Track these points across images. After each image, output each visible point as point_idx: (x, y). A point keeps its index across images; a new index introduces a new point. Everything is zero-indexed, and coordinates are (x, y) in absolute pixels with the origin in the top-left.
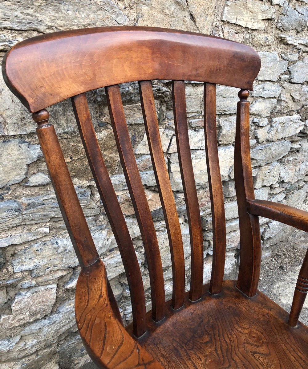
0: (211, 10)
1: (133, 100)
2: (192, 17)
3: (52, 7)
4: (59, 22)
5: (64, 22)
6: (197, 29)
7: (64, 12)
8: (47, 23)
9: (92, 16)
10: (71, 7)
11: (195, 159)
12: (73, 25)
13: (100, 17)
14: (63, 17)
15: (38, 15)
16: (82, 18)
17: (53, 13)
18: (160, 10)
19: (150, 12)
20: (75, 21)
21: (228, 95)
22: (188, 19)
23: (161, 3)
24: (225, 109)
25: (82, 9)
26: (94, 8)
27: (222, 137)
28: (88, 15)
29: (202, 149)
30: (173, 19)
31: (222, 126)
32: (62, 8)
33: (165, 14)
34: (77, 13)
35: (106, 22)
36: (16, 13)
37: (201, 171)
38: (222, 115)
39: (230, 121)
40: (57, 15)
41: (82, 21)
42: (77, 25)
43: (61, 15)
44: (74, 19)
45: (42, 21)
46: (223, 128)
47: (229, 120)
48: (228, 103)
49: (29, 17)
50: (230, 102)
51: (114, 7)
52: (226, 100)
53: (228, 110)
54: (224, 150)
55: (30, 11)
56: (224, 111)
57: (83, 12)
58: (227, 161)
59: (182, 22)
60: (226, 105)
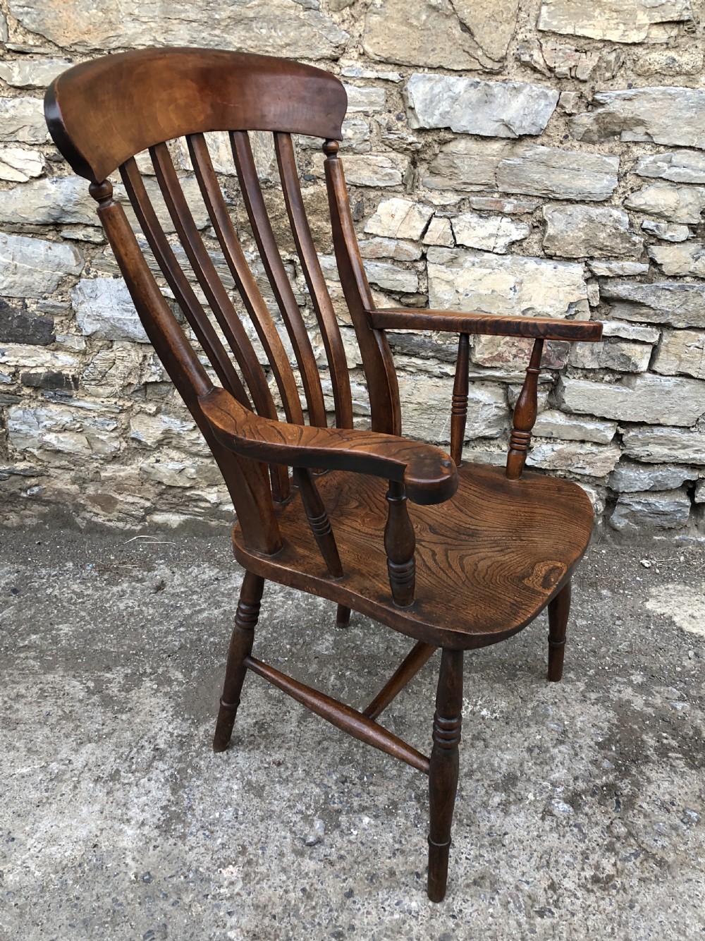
0: (508, 14)
1: (355, 149)
2: (465, 28)
3: (243, 26)
4: (249, 42)
5: (256, 43)
6: (477, 46)
7: (256, 30)
8: (235, 44)
9: (292, 34)
10: (265, 24)
11: (480, 267)
12: (267, 45)
13: (304, 34)
14: (255, 37)
15: (226, 36)
16: (279, 37)
17: (243, 33)
18: (401, 20)
19: (385, 23)
20: (271, 40)
21: (563, 163)
22: (457, 32)
23: (401, 10)
24: (554, 189)
25: (279, 26)
26: (295, 24)
27: (548, 240)
28: (287, 33)
29: (495, 251)
30: (425, 33)
31: (546, 218)
32: (254, 26)
33: (411, 25)
34: (273, 30)
35: (313, 40)
36: (204, 35)
37: (493, 291)
38: (550, 199)
39: (569, 213)
40: (247, 35)
41: (278, 41)
42: (272, 45)
43: (253, 34)
44: (268, 38)
45: (230, 43)
46: (549, 223)
47: (564, 210)
48: (563, 179)
49: (216, 38)
50: (567, 177)
51: (325, 21)
52: (557, 172)
53: (562, 191)
54: (553, 266)
55: (217, 32)
56: (553, 191)
57: (280, 30)
58: (561, 289)
59: (446, 36)
60: (556, 182)
